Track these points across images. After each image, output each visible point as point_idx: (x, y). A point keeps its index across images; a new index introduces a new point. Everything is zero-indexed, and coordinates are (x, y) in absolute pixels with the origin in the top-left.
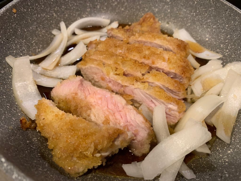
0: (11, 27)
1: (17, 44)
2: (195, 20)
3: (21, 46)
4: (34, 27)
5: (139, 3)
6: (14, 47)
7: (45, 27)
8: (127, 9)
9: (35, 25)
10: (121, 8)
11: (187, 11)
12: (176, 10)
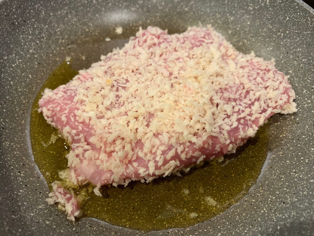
0: (33, 7)
1: (36, 29)
2: (281, 44)
3: (40, 32)
4: (63, 12)
5: (210, 5)
6: (30, 31)
7: (78, 15)
8: (192, 9)
9: (66, 10)
10: (184, 7)
11: (273, 28)
12: (258, 23)
